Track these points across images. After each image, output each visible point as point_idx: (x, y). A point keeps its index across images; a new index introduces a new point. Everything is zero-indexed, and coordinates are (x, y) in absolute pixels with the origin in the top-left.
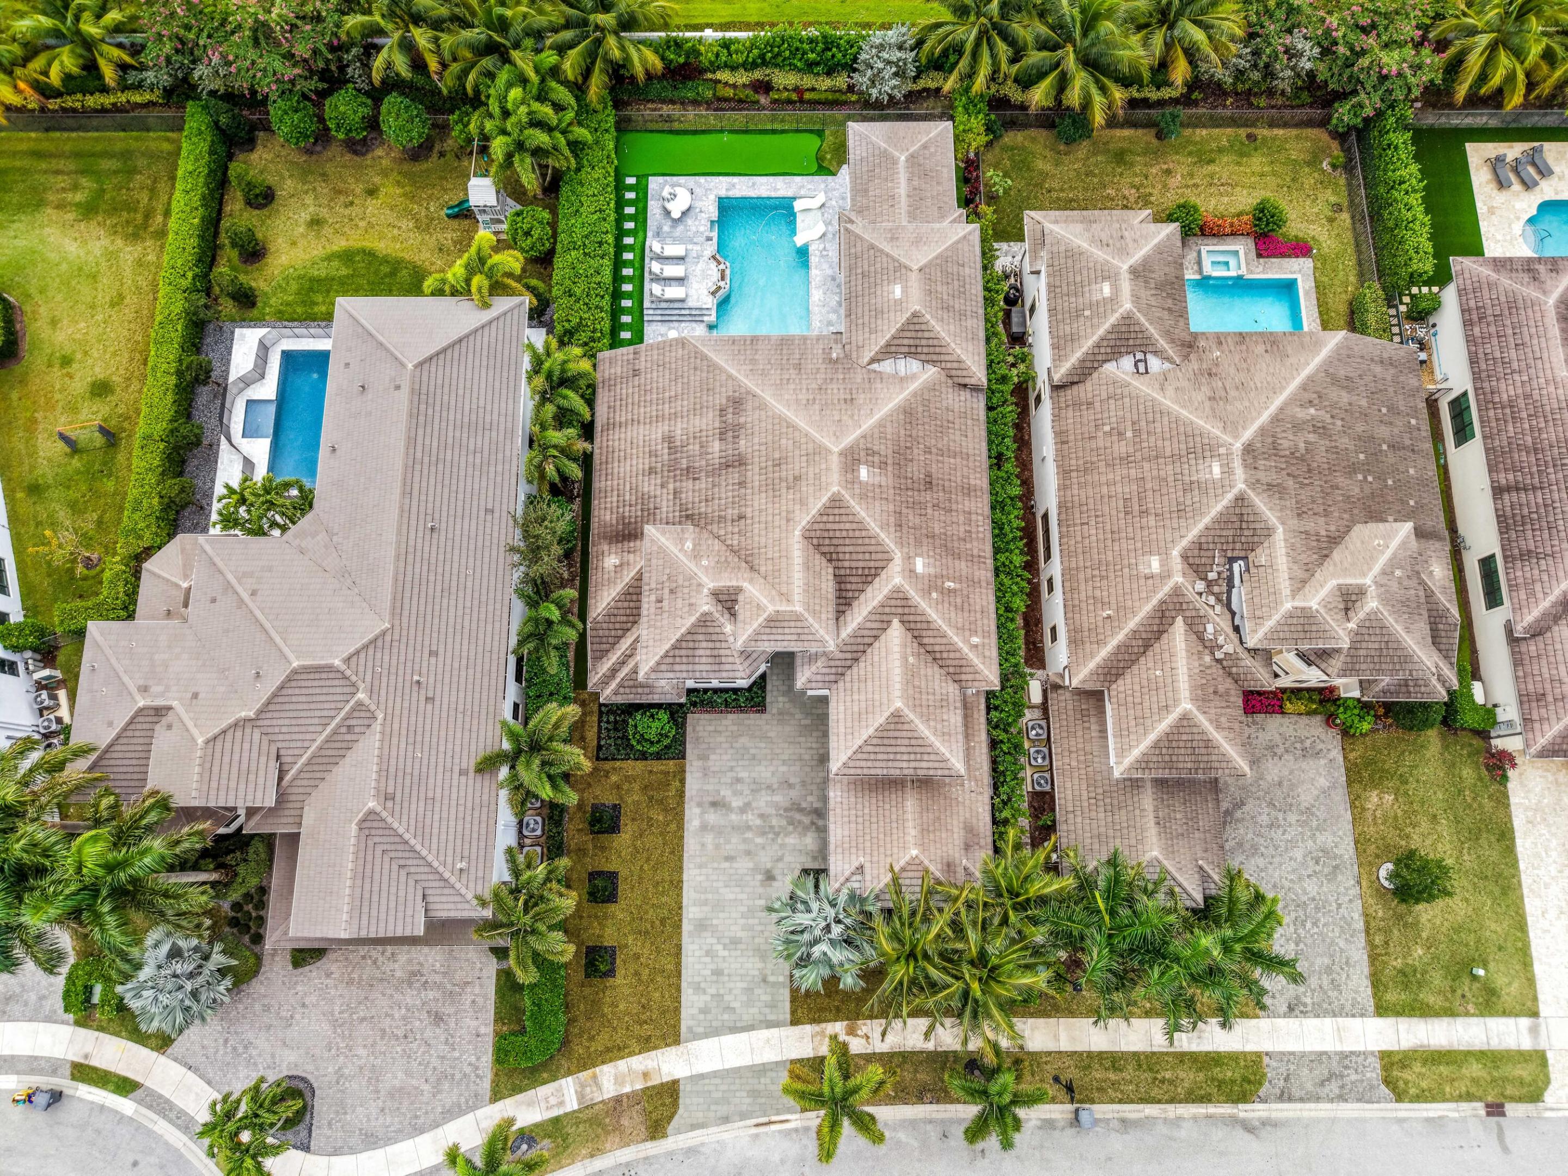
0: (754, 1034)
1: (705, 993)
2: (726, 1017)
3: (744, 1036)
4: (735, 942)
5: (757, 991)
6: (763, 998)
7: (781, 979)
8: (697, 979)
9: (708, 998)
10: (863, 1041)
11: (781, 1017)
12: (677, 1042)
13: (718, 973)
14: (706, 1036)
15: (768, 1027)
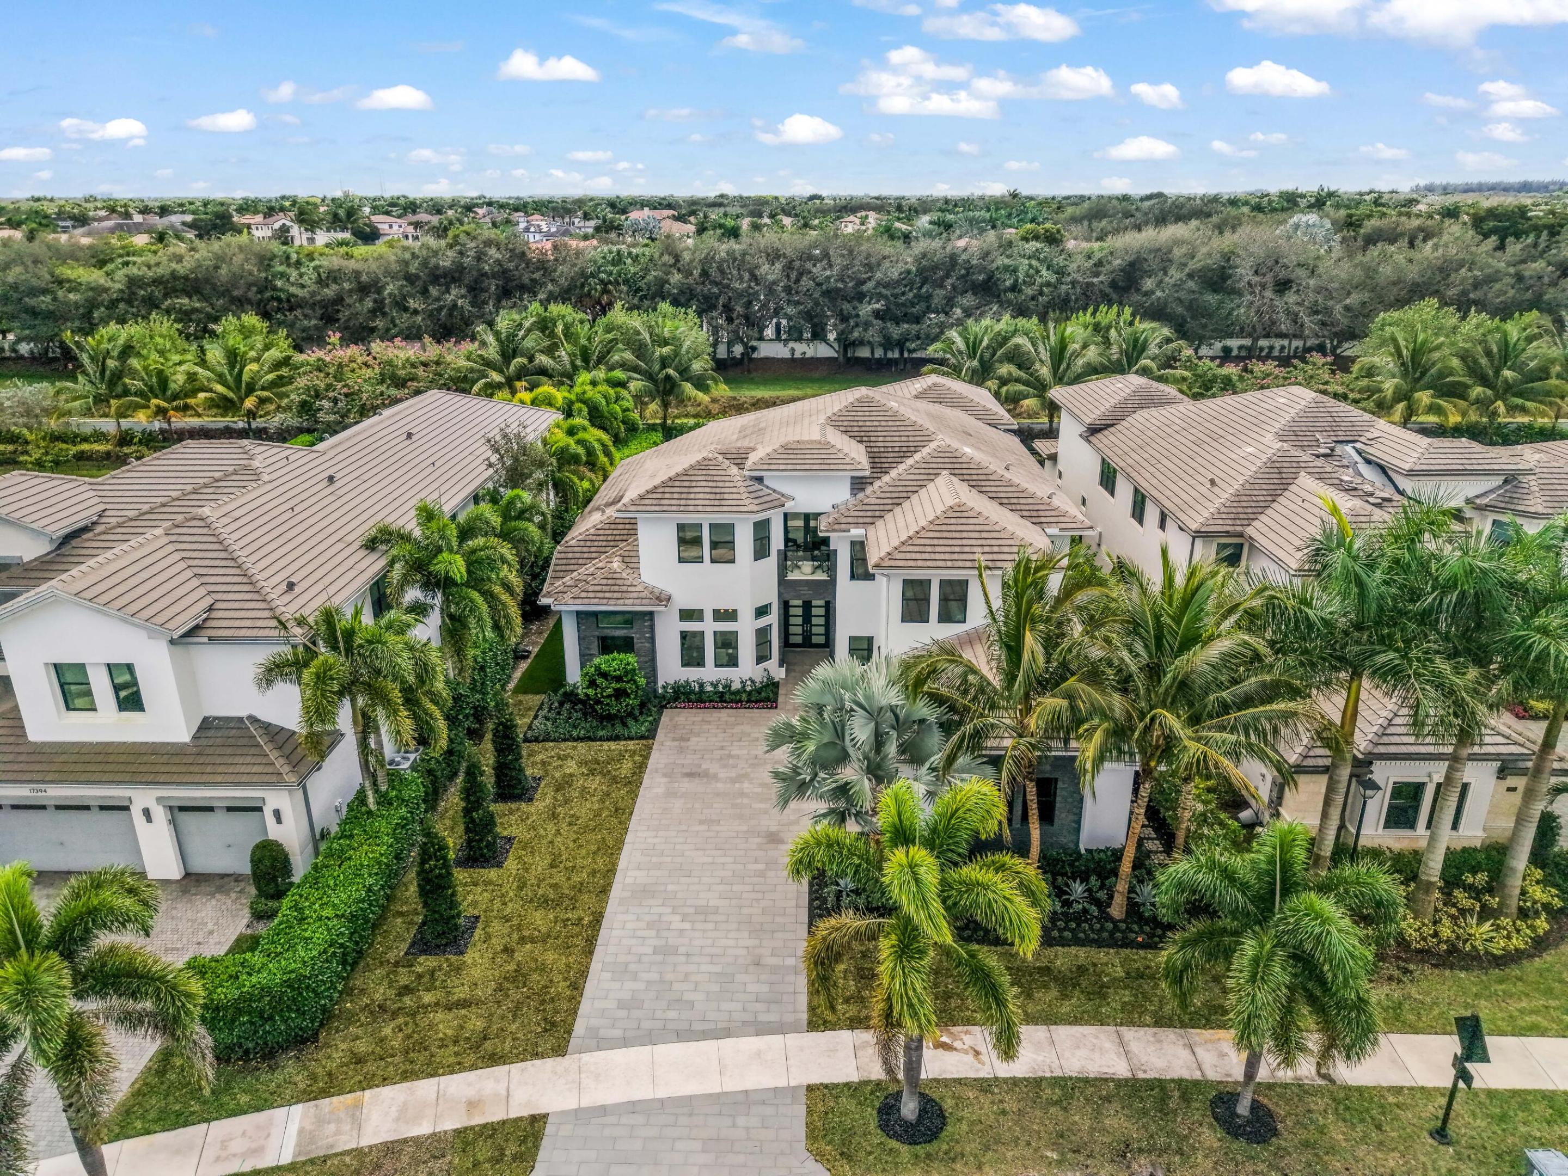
0: (728, 1044)
1: (635, 977)
2: (672, 1014)
3: (709, 1046)
4: (704, 912)
5: (740, 978)
6: (751, 988)
7: (790, 961)
8: (622, 958)
9: (640, 986)
10: (970, 1058)
11: (789, 1018)
12: (560, 1050)
13: (666, 951)
14: (625, 1043)
15: (758, 1034)
